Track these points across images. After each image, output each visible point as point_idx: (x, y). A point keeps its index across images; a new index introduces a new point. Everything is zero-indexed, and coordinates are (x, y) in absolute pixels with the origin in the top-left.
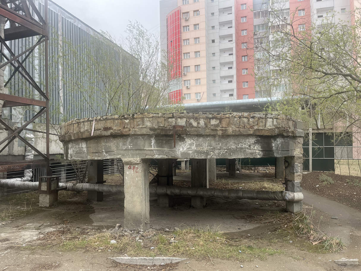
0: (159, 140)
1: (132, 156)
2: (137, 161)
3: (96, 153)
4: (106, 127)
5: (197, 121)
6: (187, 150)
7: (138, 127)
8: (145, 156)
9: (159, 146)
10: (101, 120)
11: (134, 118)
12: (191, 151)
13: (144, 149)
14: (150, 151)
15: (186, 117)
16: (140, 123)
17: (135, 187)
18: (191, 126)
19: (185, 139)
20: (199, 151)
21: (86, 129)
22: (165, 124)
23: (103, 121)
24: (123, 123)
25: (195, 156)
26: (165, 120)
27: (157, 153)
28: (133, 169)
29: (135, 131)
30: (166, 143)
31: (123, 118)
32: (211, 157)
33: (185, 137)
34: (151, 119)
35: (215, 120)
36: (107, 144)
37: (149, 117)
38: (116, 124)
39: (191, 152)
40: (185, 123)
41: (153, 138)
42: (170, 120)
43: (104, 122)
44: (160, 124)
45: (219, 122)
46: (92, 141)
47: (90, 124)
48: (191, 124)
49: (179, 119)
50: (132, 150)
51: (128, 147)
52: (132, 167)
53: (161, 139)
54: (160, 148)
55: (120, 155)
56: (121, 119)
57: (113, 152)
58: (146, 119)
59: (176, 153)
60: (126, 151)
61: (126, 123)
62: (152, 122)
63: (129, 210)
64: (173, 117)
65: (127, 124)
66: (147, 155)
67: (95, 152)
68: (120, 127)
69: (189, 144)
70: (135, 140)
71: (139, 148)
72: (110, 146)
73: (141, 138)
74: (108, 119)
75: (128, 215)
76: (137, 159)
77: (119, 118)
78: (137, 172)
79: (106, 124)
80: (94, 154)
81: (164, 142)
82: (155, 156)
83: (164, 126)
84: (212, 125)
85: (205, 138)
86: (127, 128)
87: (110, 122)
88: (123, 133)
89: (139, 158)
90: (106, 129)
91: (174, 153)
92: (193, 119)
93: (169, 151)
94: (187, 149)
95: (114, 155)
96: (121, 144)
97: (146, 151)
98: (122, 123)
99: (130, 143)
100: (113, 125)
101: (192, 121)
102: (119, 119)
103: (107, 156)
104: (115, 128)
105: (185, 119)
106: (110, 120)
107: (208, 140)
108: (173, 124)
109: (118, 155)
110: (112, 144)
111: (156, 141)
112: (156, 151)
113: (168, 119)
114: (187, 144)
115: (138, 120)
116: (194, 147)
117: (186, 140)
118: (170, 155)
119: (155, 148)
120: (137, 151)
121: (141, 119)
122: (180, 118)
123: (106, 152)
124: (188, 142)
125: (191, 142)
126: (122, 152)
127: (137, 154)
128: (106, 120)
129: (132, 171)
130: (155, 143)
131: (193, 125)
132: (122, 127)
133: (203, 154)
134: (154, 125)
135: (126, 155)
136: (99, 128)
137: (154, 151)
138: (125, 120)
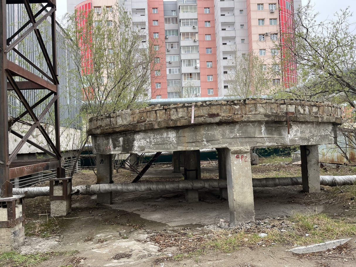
0: (269, 126)
1: (240, 144)
2: (247, 150)
3: (193, 142)
4: (211, 113)
5: (304, 108)
6: (294, 137)
7: (250, 113)
8: (256, 144)
9: (269, 133)
10: (204, 106)
11: (246, 104)
12: (297, 137)
13: (256, 136)
14: (261, 138)
15: (295, 104)
16: (252, 109)
17: (244, 178)
18: (299, 113)
19: (292, 125)
20: (303, 137)
21: (181, 116)
22: (277, 111)
23: (206, 107)
24: (233, 109)
25: (300, 143)
26: (278, 106)
27: (268, 141)
28: (242, 158)
29: (249, 117)
30: (275, 130)
31: (232, 103)
32: (312, 143)
33: (292, 124)
34: (264, 105)
35: (315, 107)
36: (209, 132)
37: (262, 103)
38: (224, 110)
39: (297, 139)
40: (294, 109)
41: (264, 125)
42: (282, 106)
43: (208, 107)
44: (273, 110)
45: (317, 109)
46: (186, 129)
47: (187, 110)
48: (299, 111)
49: (289, 106)
50: (241, 138)
51: (237, 134)
52: (240, 156)
53: (271, 126)
54: (270, 135)
55: (227, 143)
56: (230, 105)
57: (218, 141)
58: (258, 106)
59: (285, 140)
60: (233, 139)
61: (236, 109)
62: (265, 108)
63: (239, 203)
64: (284, 104)
65: (238, 110)
66: (258, 143)
67: (191, 141)
68: (229, 113)
69: (295, 131)
70: (245, 127)
71: (249, 136)
72: (214, 135)
73: (251, 125)
74: (213, 105)
75: (238, 208)
76: (247, 148)
77: (227, 103)
78: (245, 161)
79: (210, 110)
80: (190, 144)
81: (274, 129)
82: (266, 144)
83: (277, 113)
84: (314, 112)
85: (306, 125)
86: (237, 114)
87: (215, 108)
88: (235, 119)
89: (249, 146)
90: (212, 116)
91: (284, 140)
92: (301, 106)
93: (279, 138)
94: (294, 135)
95: (219, 143)
96: (227, 132)
97: (257, 138)
98: (231, 109)
99: (239, 130)
100: (220, 111)
101: (300, 108)
102: (227, 105)
103: (209, 145)
104: (223, 115)
105: (294, 106)
106: (215, 106)
107: (309, 127)
108: (284, 110)
109: (224, 144)
110: (217, 132)
111: (266, 128)
112: (267, 138)
113: (281, 105)
114: (294, 131)
115: (250, 106)
116: (299, 134)
117: (293, 127)
118: (279, 142)
119: (265, 135)
120: (247, 139)
121: (254, 104)
122: (290, 104)
123: (207, 141)
124: (294, 129)
125: (296, 129)
126: (228, 140)
127: (246, 142)
128: (210, 106)
129: (241, 160)
130: (265, 131)
131: (300, 112)
132: (232, 113)
133: (306, 140)
134: (267, 112)
135: (233, 143)
136: (200, 115)
137: (265, 138)
138: (235, 106)
